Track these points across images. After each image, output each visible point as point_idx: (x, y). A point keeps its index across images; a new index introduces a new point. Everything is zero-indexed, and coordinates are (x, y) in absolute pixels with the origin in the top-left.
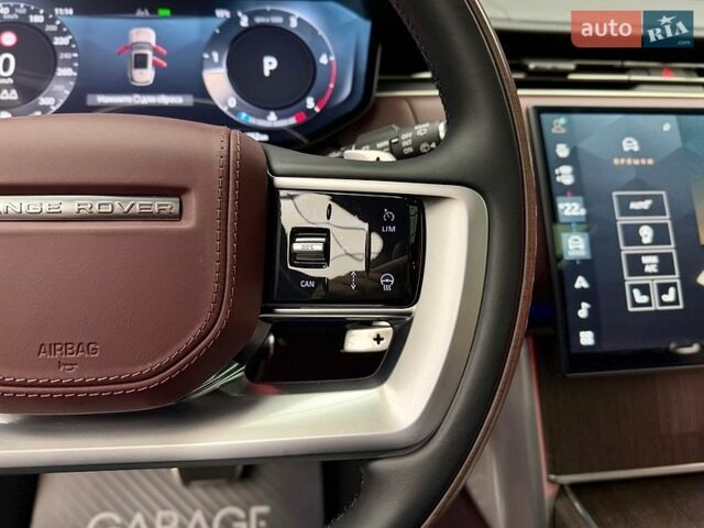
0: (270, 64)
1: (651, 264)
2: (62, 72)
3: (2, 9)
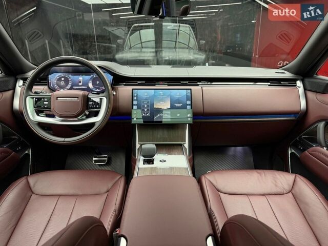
0: (98, 82)
1: (146, 110)
2: (70, 83)
3: (62, 75)
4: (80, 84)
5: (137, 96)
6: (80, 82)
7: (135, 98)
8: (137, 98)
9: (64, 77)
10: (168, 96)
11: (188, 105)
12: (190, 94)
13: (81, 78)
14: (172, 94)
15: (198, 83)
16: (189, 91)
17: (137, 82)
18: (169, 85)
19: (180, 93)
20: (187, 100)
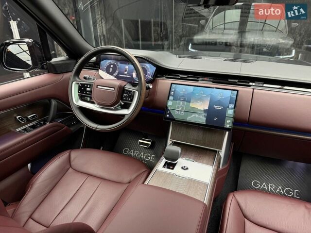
1: (181, 108)
2: (117, 71)
3: (112, 62)
4: (126, 73)
5: (174, 91)
6: (126, 71)
7: (172, 93)
8: (174, 94)
9: (113, 64)
10: (207, 96)
11: (230, 109)
12: (235, 96)
13: (127, 67)
14: (213, 94)
15: (251, 84)
16: (236, 92)
17: (179, 76)
18: (213, 82)
19: (224, 94)
20: (230, 103)
